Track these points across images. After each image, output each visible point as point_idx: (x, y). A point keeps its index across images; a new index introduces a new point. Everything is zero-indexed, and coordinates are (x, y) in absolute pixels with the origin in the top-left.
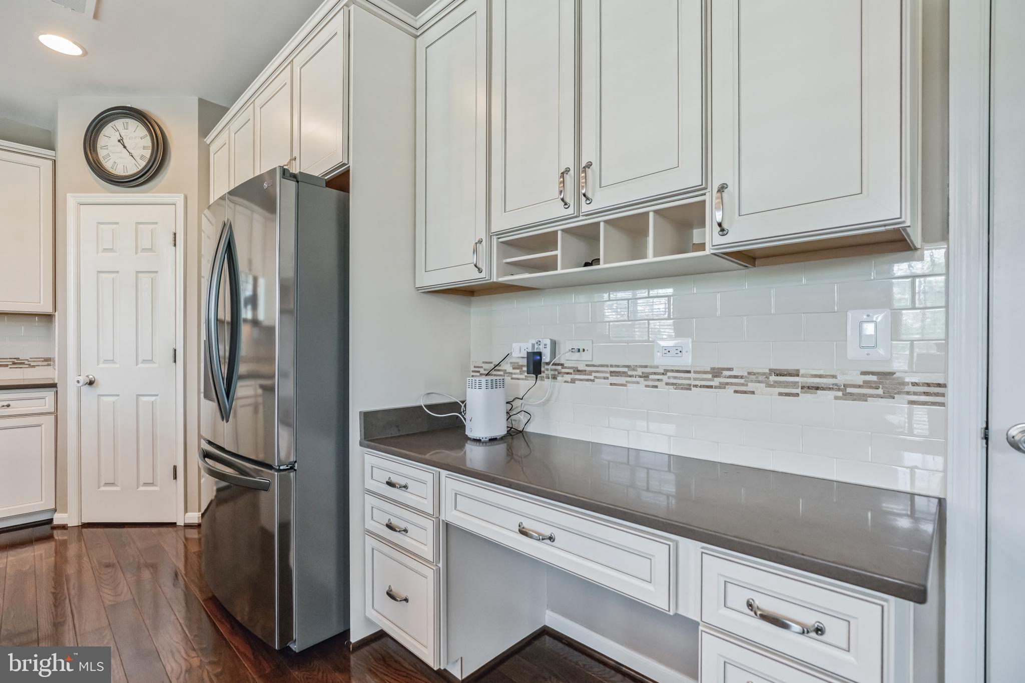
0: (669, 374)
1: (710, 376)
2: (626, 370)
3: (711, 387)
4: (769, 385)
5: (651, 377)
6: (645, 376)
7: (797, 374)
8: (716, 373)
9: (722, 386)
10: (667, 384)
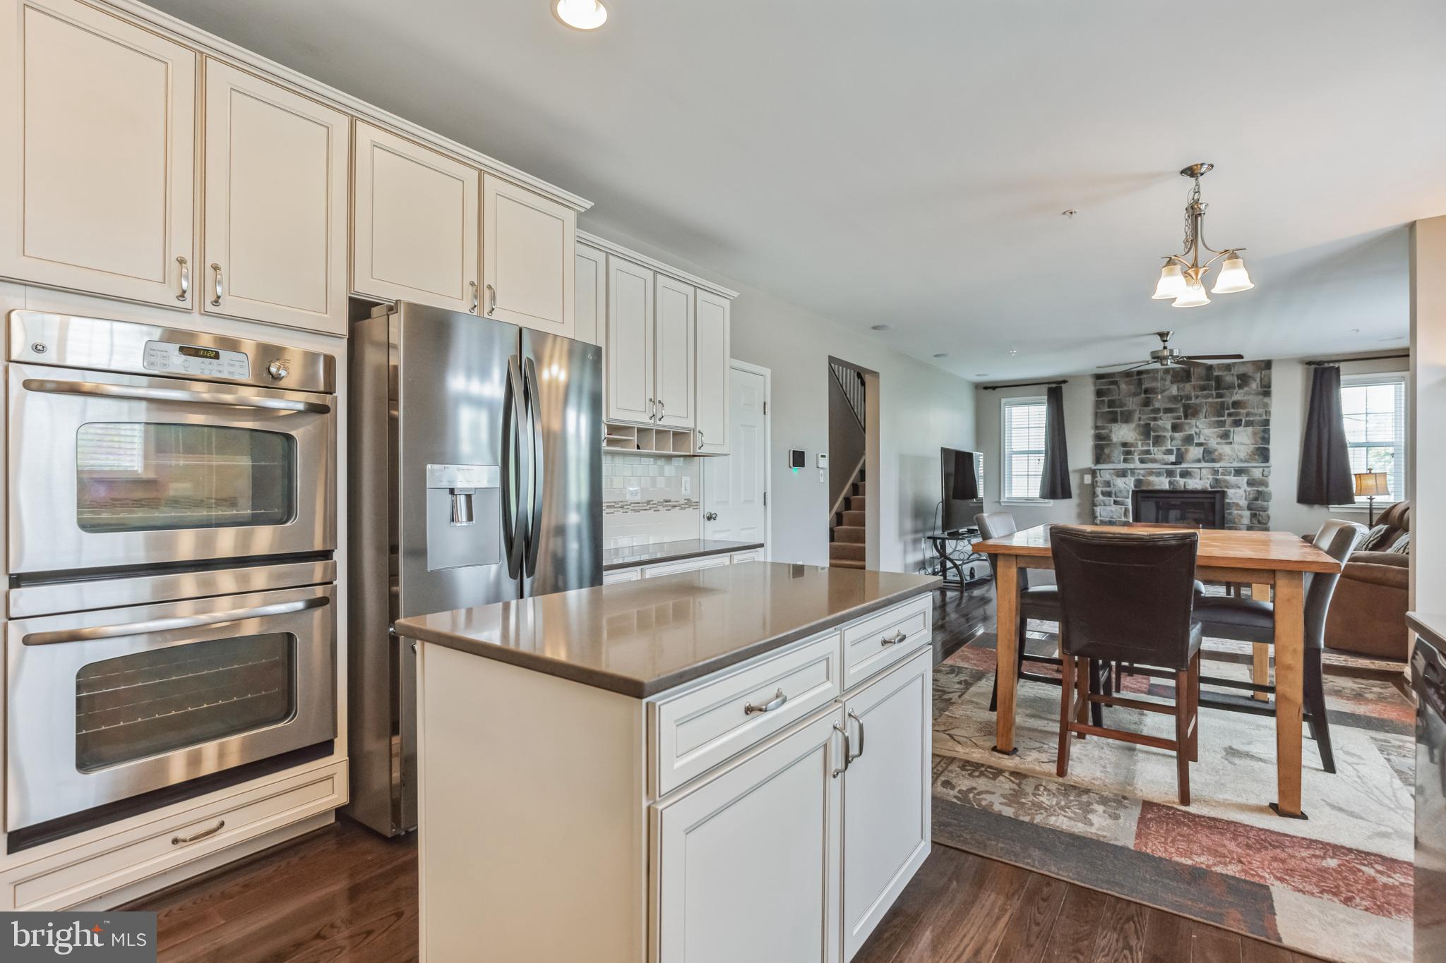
0: (633, 505)
1: (645, 505)
2: (613, 504)
3: (646, 510)
4: (664, 507)
5: (625, 507)
6: (622, 507)
7: (670, 502)
8: (648, 502)
9: (650, 509)
10: (632, 510)
